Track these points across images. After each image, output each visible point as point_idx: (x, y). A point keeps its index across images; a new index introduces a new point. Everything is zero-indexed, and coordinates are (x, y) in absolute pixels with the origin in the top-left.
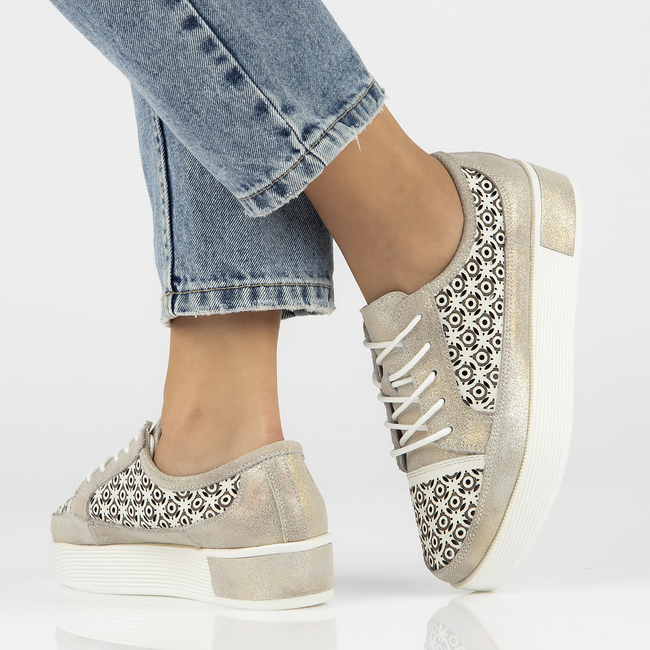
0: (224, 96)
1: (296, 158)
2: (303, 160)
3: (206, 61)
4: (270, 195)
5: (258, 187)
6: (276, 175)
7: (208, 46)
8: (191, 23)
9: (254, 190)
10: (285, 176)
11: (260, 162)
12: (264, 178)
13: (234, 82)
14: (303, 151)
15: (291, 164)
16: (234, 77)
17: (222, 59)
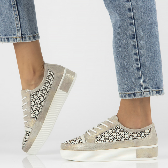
0: (134, 71)
1: (140, 91)
2: (141, 93)
3: (135, 63)
4: (132, 95)
5: (131, 92)
6: (135, 92)
7: (136, 60)
8: (136, 54)
9: (129, 92)
10: (137, 93)
11: (134, 87)
12: (133, 91)
13: (138, 70)
14: (142, 91)
15: (139, 92)
16: (138, 69)
17: (138, 64)
